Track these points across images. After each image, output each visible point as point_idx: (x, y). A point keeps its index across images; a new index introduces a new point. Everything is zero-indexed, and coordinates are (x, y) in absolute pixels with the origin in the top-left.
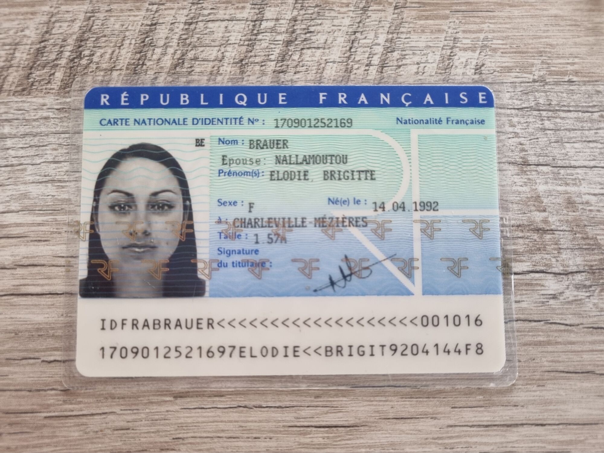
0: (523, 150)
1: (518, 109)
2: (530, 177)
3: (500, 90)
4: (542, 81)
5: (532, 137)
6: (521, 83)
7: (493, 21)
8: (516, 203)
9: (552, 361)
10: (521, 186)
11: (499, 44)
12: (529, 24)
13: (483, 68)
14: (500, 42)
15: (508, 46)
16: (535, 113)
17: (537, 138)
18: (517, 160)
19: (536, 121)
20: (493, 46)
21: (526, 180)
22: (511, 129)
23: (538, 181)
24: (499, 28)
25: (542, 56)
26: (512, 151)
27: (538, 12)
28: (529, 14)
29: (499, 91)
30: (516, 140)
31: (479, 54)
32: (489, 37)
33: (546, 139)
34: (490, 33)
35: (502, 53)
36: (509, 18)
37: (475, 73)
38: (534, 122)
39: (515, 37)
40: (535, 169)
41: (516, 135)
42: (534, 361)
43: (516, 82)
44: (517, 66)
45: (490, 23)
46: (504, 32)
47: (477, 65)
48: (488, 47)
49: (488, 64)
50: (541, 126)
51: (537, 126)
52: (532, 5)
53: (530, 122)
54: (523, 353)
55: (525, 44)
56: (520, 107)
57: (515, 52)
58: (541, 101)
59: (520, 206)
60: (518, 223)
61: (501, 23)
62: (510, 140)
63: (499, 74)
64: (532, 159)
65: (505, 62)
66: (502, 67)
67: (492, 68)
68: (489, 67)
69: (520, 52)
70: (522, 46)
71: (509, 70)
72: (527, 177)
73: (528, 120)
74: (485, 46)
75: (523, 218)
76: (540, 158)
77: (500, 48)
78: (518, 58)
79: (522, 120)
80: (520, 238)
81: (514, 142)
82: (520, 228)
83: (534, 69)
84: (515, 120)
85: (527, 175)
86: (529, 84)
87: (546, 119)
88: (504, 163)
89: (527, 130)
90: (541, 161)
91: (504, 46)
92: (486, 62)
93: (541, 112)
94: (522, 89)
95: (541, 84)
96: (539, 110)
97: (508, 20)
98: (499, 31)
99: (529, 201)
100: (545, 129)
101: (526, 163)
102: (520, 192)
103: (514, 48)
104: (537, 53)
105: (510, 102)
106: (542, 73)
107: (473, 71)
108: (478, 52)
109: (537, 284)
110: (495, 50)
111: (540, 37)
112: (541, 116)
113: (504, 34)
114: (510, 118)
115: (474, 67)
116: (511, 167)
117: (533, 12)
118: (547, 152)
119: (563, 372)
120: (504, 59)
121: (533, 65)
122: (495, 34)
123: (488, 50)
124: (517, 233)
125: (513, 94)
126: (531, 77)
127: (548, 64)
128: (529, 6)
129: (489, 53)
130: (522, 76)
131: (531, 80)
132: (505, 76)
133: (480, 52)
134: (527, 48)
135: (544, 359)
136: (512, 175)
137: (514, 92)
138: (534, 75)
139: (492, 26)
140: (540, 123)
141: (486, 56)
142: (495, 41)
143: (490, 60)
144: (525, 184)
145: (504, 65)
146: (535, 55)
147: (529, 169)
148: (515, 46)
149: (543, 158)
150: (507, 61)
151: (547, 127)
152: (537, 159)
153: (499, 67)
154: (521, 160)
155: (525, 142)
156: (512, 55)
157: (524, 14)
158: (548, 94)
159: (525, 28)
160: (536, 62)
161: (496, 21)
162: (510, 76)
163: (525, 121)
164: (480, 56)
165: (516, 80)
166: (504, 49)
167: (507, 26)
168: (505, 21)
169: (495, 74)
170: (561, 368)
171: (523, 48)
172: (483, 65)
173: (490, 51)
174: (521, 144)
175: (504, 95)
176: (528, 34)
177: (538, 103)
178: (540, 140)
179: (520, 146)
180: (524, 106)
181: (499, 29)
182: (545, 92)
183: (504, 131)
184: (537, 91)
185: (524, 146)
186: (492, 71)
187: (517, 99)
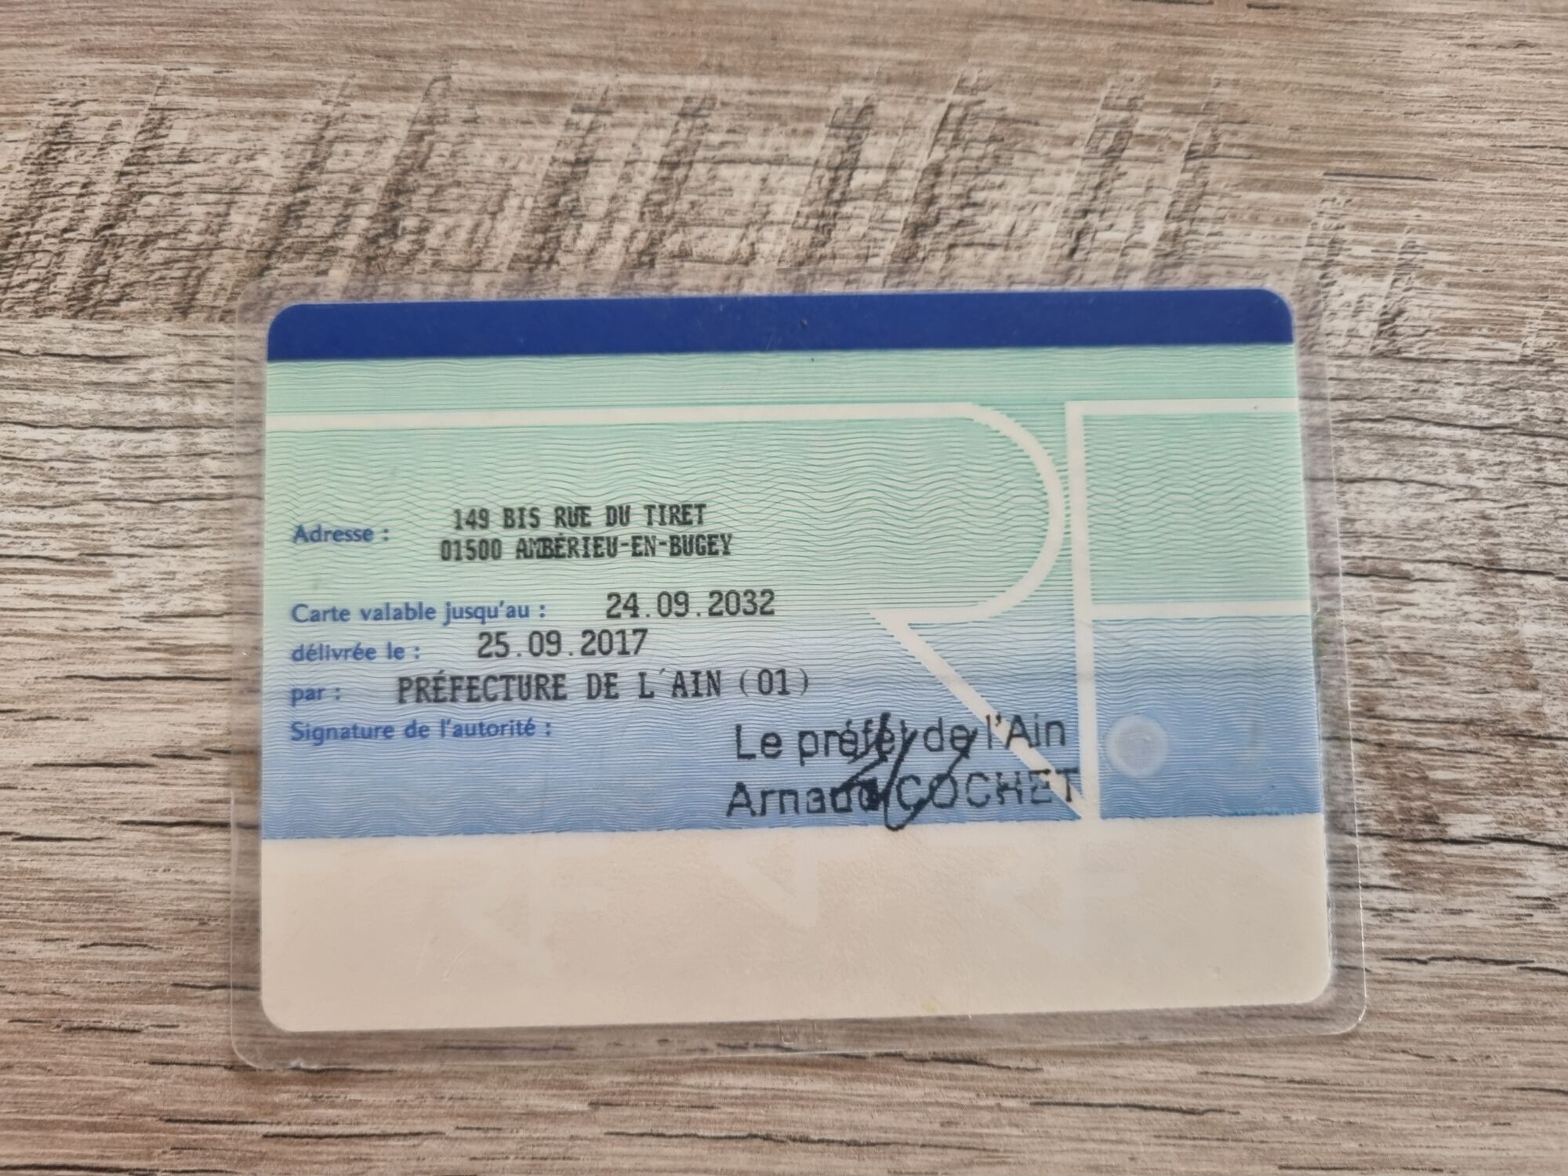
0: (1489, 533)
1: (1481, 428)
2: (1504, 600)
3: (1438, 378)
4: (1543, 363)
5: (1513, 501)
6: (1492, 363)
7: (1431, 204)
8: (1466, 666)
9: (1533, 1064)
10: (1480, 622)
11: (1442, 262)
12: (1519, 216)
13: (1399, 321)
14: (1444, 256)
15: (1463, 269)
16: (1524, 441)
17: (1525, 505)
18: (1474, 556)
19: (1523, 462)
20: (1428, 267)
21: (1491, 609)
22: (1461, 479)
23: (1522, 612)
24: (1445, 221)
25: (1545, 298)
26: (1462, 534)
27: (1540, 189)
28: (1520, 190)
29: (1437, 382)
30: (1473, 505)
31: (1392, 286)
32: (1419, 242)
33: (1547, 508)
34: (1420, 232)
35: (1449, 285)
36: (1469, 197)
37: (1380, 333)
38: (1519, 463)
39: (1482, 248)
40: (1515, 581)
41: (1474, 493)
42: (1488, 1062)
43: (1479, 361)
44: (1484, 321)
45: (1423, 208)
46: (1455, 233)
47: (1385, 313)
48: (1415, 267)
49: (1413, 311)
50: (1535, 475)
51: (1527, 473)
52: (1527, 170)
53: (1509, 463)
54: (1462, 1041)
55: (1505, 265)
56: (1485, 423)
57: (1481, 286)
58: (1540, 412)
59: (1474, 671)
60: (1469, 714)
61: (1449, 211)
62: (1458, 504)
63: (1439, 338)
64: (1511, 556)
65: (1455, 309)
66: (1447, 320)
67: (1420, 323)
68: (1415, 319)
69: (1492, 286)
70: (1498, 270)
71: (1464, 328)
72: (1496, 600)
73: (1504, 458)
74: (1408, 264)
75: (1482, 704)
76: (1530, 554)
77: (1444, 273)
78: (1488, 301)
79: (1491, 458)
80: (1470, 752)
81: (1467, 511)
82: (1471, 728)
83: (1525, 330)
84: (1474, 455)
85: (1497, 595)
86: (1511, 368)
87: (1548, 456)
88: (1439, 562)
89: (1501, 482)
90: (1532, 561)
91: (1454, 269)
92: (1408, 307)
93: (1539, 440)
94: (1492, 379)
95: (1541, 369)
96: (1533, 435)
97: (1465, 204)
98: (1444, 231)
99: (1497, 662)
100: (1546, 484)
101: (1494, 566)
102: (1476, 638)
103: (1476, 275)
104: (1535, 289)
105: (1463, 409)
106: (1544, 342)
107: (1375, 326)
108: (1389, 278)
109: (1507, 870)
110: (1431, 277)
111: (1544, 251)
112: (1536, 450)
113: (1457, 239)
114: (1461, 451)
115: (1377, 317)
116: (1458, 574)
117: (1530, 187)
118: (1548, 540)
119: (1558, 1091)
120: (1452, 302)
121: (1523, 320)
122: (1434, 238)
123: (1413, 275)
124: (1464, 739)
125: (1470, 389)
126: (1518, 349)
127: (1561, 320)
128: (1521, 170)
129: (1417, 283)
130: (1496, 346)
131: (1517, 358)
132: (1454, 344)
133: (1395, 281)
134: (1511, 277)
135: (1512, 1058)
136: (1460, 595)
137: (1474, 385)
138: (1525, 345)
139: (1427, 216)
140: (1535, 466)
141: (1407, 290)
142: (1432, 255)
143: (1416, 301)
144: (1491, 618)
145: (1452, 315)
146: (1528, 294)
147: (1501, 581)
148: (1480, 269)
149: (1536, 554)
150: (1460, 305)
151: (1550, 478)
152: (1523, 556)
153: (1439, 320)
154: (1483, 557)
155: (1495, 512)
156: (1473, 291)
157: (1507, 190)
158: (1557, 394)
159: (1509, 224)
160: (1531, 312)
161: (1436, 204)
162: (1465, 344)
163: (1498, 460)
164: (1394, 290)
165: (1480, 354)
166: (1454, 274)
167: (1465, 218)
168: (1459, 206)
169: (1428, 336)
170: (1553, 1083)
171: (1500, 277)
172: (1400, 313)
173: (1418, 277)
174: (1485, 517)
175: (1448, 391)
176: (1514, 241)
177: (1532, 417)
178: (1532, 508)
179: (1483, 522)
180: (1496, 421)
181: (1443, 225)
182: (1551, 389)
183: (1443, 482)
184: (1529, 386)
185: (1492, 523)
186: (1422, 330)
187: (1479, 404)
